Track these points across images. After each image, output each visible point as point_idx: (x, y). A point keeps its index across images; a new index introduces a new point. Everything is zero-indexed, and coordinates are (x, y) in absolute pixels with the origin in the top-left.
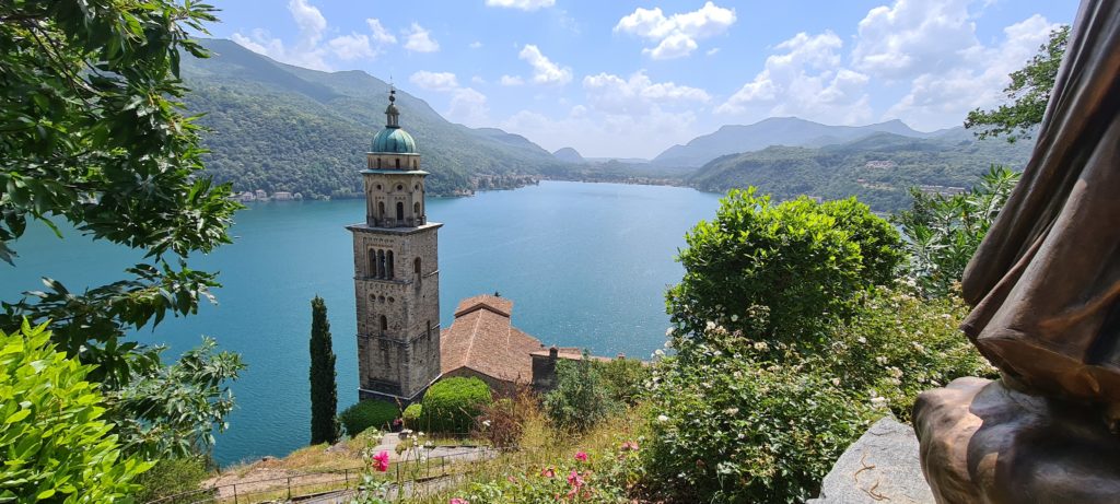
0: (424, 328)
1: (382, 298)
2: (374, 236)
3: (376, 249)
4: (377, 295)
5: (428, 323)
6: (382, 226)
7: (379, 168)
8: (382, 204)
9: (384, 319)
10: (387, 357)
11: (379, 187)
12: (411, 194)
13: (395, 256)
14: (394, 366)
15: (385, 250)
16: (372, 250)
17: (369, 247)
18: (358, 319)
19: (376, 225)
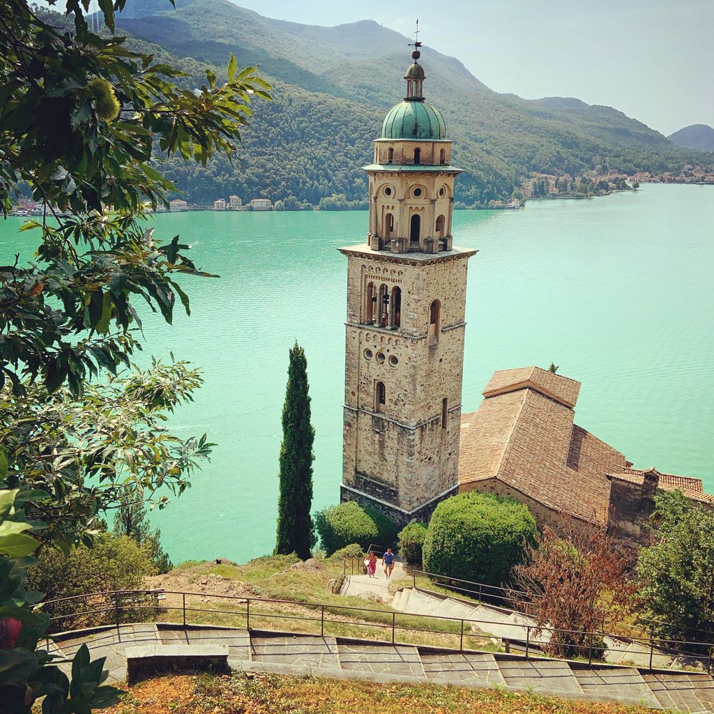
0: (438, 409)
1: (381, 356)
2: (375, 264)
3: (378, 283)
4: (374, 351)
5: (445, 401)
6: (389, 250)
7: (390, 163)
8: (389, 217)
9: (381, 387)
10: (382, 445)
11: (388, 191)
12: (433, 202)
13: (403, 295)
14: (390, 458)
15: (391, 286)
16: (371, 285)
17: (369, 280)
18: (347, 383)
19: (381, 249)
